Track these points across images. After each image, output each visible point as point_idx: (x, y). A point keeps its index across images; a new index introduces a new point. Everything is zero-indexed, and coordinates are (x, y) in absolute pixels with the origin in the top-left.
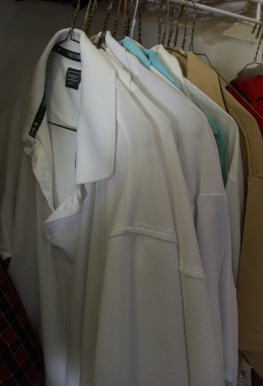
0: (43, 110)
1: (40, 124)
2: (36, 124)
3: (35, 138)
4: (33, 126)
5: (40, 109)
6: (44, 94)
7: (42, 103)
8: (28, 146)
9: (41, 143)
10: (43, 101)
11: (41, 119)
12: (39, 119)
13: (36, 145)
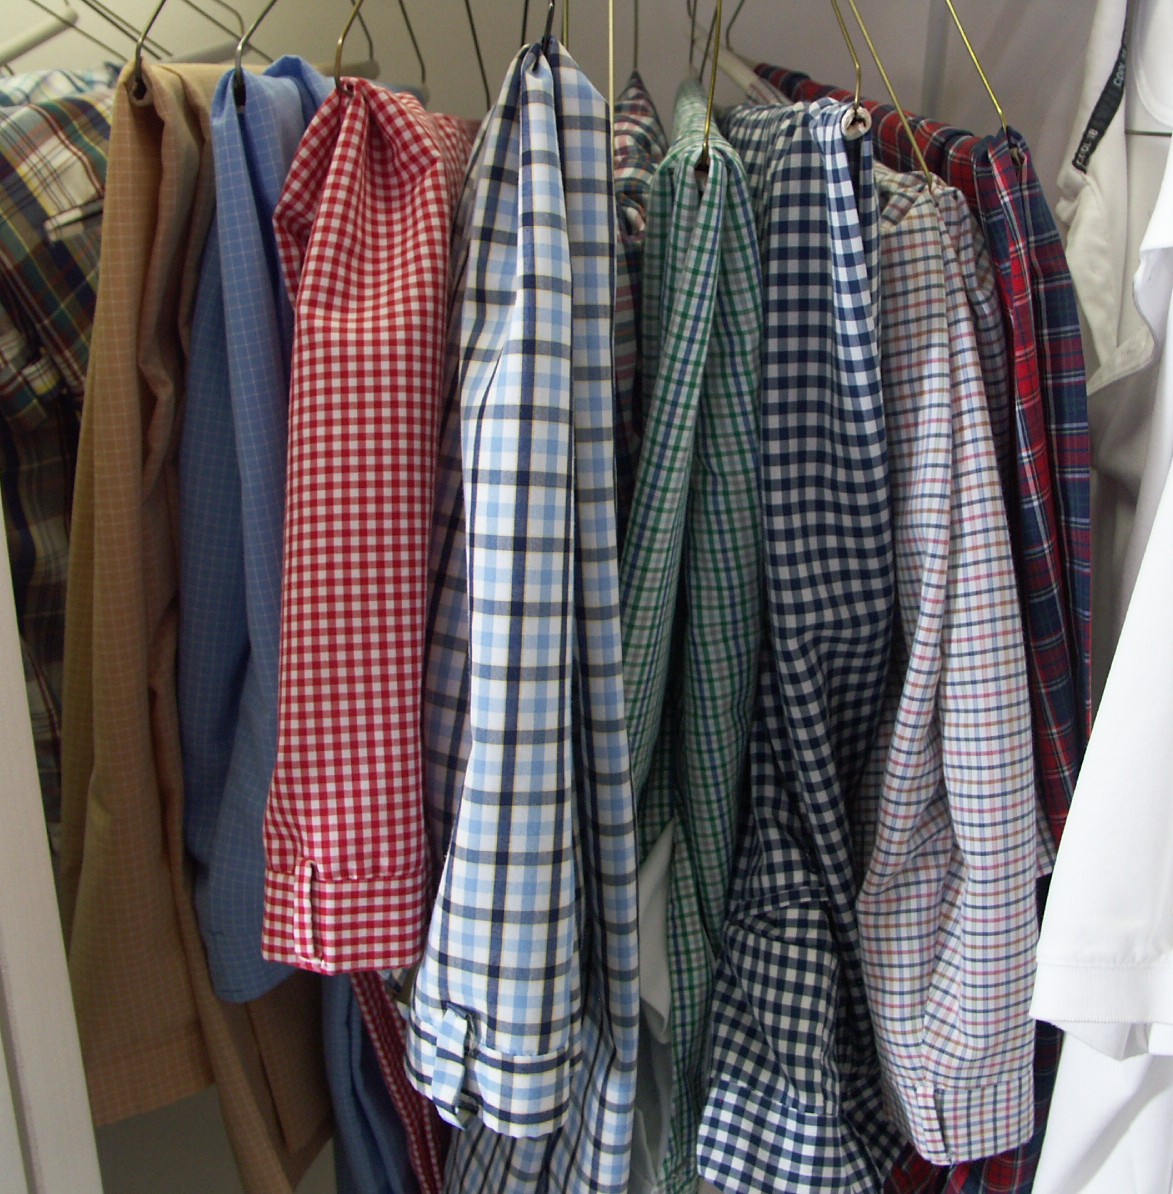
0: (1114, 95)
1: (1102, 133)
2: (1093, 133)
3: (1085, 171)
4: (1085, 139)
5: (1105, 93)
6: (1121, 52)
7: (1113, 76)
8: (1067, 198)
9: (1099, 185)
10: (1116, 69)
11: (1107, 122)
12: (1100, 120)
13: (1086, 191)
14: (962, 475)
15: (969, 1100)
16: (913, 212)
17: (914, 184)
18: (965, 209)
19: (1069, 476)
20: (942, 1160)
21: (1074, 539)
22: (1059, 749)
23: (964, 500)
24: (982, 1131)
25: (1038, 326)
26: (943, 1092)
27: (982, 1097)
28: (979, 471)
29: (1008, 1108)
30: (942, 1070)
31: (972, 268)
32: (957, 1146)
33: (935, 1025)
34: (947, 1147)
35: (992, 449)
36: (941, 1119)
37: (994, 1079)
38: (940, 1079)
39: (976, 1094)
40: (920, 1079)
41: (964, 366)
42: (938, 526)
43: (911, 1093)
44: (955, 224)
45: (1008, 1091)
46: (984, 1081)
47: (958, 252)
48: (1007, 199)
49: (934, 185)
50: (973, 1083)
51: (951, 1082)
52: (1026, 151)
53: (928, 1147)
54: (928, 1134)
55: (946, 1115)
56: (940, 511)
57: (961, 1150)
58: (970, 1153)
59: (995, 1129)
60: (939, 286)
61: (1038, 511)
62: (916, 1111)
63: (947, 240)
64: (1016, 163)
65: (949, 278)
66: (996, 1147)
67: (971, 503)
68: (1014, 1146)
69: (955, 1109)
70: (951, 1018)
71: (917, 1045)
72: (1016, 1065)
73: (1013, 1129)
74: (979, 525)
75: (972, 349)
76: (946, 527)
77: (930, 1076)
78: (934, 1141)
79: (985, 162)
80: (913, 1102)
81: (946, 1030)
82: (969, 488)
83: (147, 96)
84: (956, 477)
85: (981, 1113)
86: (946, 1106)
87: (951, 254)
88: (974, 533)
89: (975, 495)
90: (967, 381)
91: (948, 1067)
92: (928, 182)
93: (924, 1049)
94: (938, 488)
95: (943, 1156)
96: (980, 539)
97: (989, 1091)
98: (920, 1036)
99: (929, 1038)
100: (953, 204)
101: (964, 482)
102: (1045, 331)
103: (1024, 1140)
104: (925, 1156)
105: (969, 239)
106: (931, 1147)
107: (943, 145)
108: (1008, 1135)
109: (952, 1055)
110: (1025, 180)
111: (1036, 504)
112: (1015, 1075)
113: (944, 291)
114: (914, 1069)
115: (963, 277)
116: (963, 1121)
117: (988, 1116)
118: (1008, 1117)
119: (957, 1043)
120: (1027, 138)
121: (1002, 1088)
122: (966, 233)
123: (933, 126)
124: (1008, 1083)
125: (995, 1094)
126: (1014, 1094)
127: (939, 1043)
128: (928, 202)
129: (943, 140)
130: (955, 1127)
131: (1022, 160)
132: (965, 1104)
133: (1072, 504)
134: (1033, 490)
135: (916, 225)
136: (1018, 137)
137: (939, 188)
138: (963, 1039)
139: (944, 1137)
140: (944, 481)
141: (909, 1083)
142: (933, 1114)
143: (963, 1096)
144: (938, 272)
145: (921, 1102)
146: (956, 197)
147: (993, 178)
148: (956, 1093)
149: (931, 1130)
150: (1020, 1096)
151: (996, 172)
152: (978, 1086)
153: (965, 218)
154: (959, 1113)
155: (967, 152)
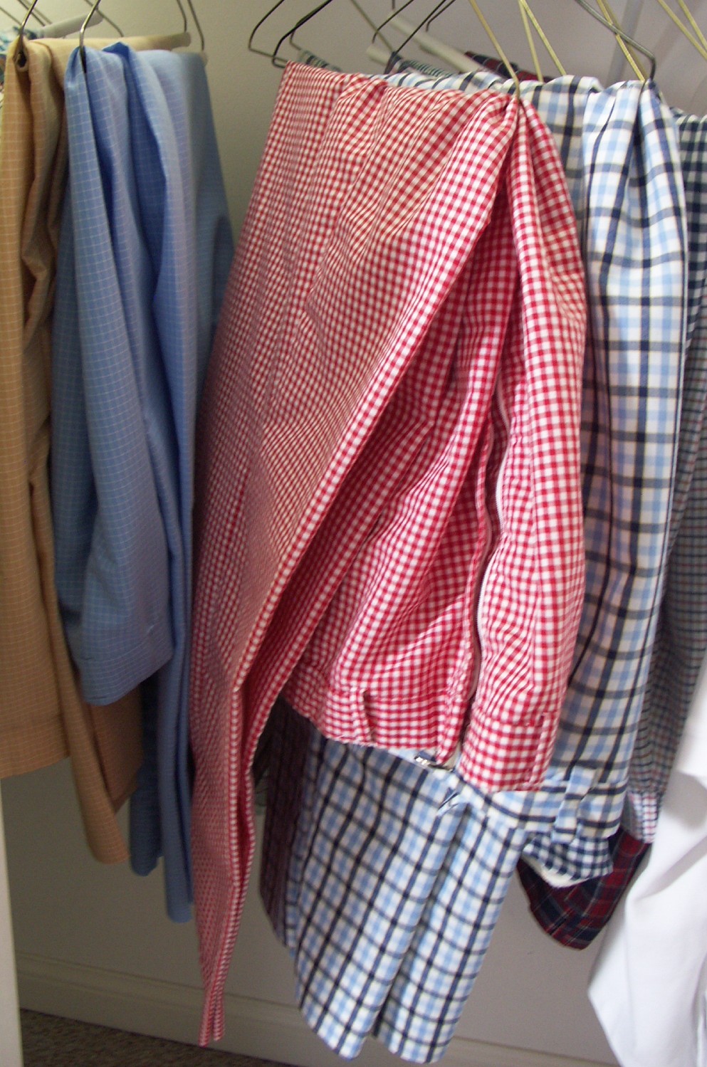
83: (26, 65)
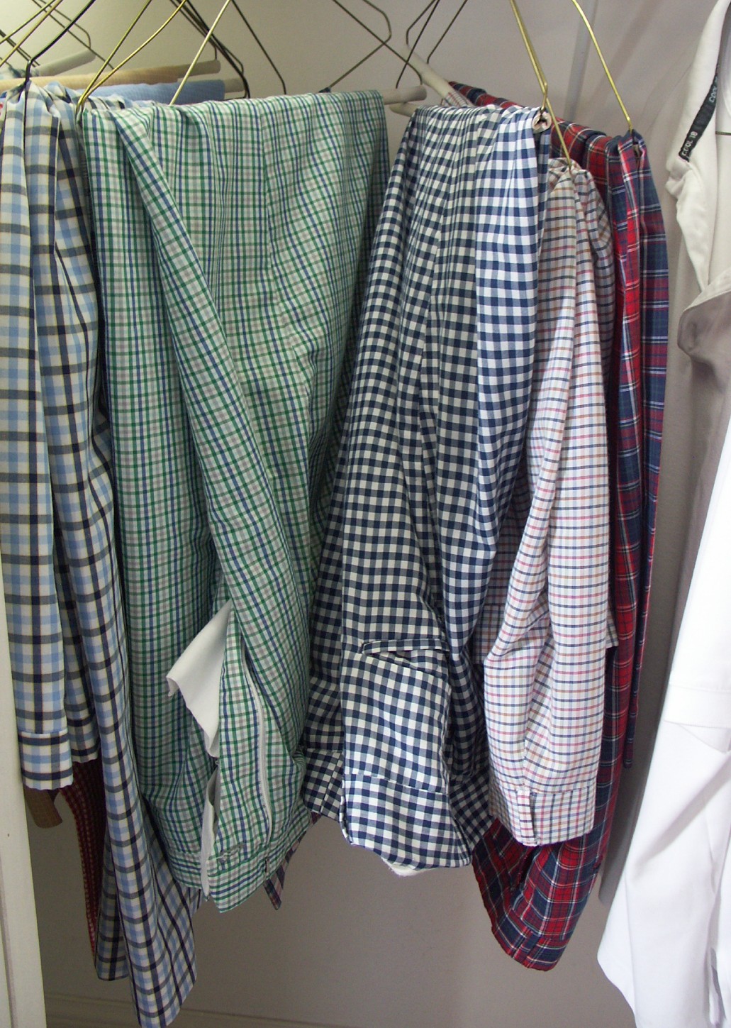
0: (708, 108)
1: (700, 134)
2: (694, 134)
3: (688, 160)
4: (688, 138)
5: (703, 107)
6: (714, 79)
7: (709, 95)
8: (673, 178)
9: (699, 169)
10: (711, 91)
11: (704, 126)
12: (699, 125)
13: (689, 173)
14: (577, 366)
15: (553, 801)
16: (559, 186)
17: (559, 166)
18: (593, 185)
19: (652, 372)
20: (531, 843)
21: (652, 416)
22: (629, 561)
23: (578, 384)
24: (560, 823)
25: (642, 268)
26: (536, 795)
27: (562, 799)
28: (589, 364)
29: (578, 808)
30: (537, 779)
31: (595, 225)
32: (542, 833)
33: (532, 747)
34: (535, 833)
35: (599, 350)
36: (533, 814)
37: (571, 787)
38: (535, 785)
39: (558, 797)
40: (520, 785)
41: (585, 292)
42: (560, 400)
43: (513, 794)
44: (584, 194)
45: (580, 796)
46: (564, 788)
47: (586, 214)
48: (628, 179)
49: (573, 167)
50: (557, 789)
51: (542, 788)
52: (644, 147)
53: (522, 833)
54: (522, 824)
55: (536, 811)
56: (562, 390)
57: (545, 836)
58: (550, 838)
59: (569, 822)
60: (573, 237)
61: (632, 394)
62: (515, 807)
63: (579, 206)
64: (637, 155)
65: (579, 232)
66: (568, 835)
67: (582, 386)
68: (580, 835)
69: (543, 807)
70: (543, 742)
71: (520, 761)
72: (587, 777)
73: (581, 823)
74: (586, 401)
75: (591, 281)
76: (565, 401)
77: (528, 783)
78: (527, 829)
79: (615, 152)
80: (514, 801)
81: (539, 750)
82: (582, 375)
84: (574, 367)
85: (560, 811)
86: (537, 805)
87: (581, 216)
88: (582, 406)
89: (585, 380)
90: (586, 302)
91: (542, 777)
92: (568, 165)
93: (526, 763)
94: (562, 374)
95: (532, 840)
96: (586, 411)
97: (568, 795)
98: (523, 754)
99: (529, 756)
100: (584, 181)
101: (579, 371)
102: (645, 272)
103: (587, 831)
104: (519, 839)
105: (594, 205)
106: (524, 833)
107: (586, 140)
108: (577, 827)
109: (545, 768)
110: (642, 166)
111: (631, 389)
112: (585, 784)
113: (575, 241)
114: (517, 778)
115: (589, 231)
116: (547, 816)
117: (565, 813)
118: (578, 814)
119: (548, 759)
120: (645, 138)
121: (576, 793)
122: (592, 201)
123: (578, 127)
124: (580, 790)
125: (571, 797)
126: (584, 798)
127: (536, 759)
128: (568, 179)
129: (585, 137)
130: (542, 820)
131: (641, 153)
132: (550, 804)
133: (653, 392)
134: (630, 379)
135: (560, 194)
136: (639, 137)
137: (576, 169)
138: (551, 756)
139: (534, 826)
140: (567, 370)
141: (512, 787)
142: (528, 810)
143: (549, 798)
144: (573, 227)
145: (520, 801)
146: (586, 177)
147: (619, 164)
148: (545, 796)
149: (525, 821)
150: (587, 799)
151: (622, 160)
152: (560, 791)
153: (592, 191)
154: (545, 810)
155: (603, 146)
